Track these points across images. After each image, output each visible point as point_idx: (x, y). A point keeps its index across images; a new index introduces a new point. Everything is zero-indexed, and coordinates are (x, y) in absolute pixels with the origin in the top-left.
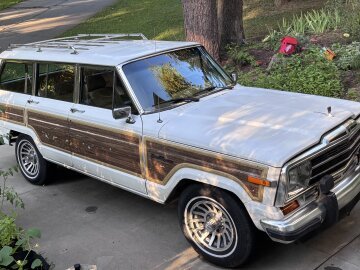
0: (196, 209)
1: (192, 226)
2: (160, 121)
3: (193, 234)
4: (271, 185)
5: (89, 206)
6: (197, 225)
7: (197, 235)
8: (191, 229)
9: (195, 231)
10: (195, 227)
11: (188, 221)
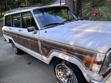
0: (60, 68)
1: (59, 74)
2: (46, 32)
3: (59, 78)
4: (98, 63)
5: (29, 62)
6: (61, 74)
7: (61, 78)
8: (58, 75)
9: (60, 76)
10: (60, 75)
11: (57, 72)
